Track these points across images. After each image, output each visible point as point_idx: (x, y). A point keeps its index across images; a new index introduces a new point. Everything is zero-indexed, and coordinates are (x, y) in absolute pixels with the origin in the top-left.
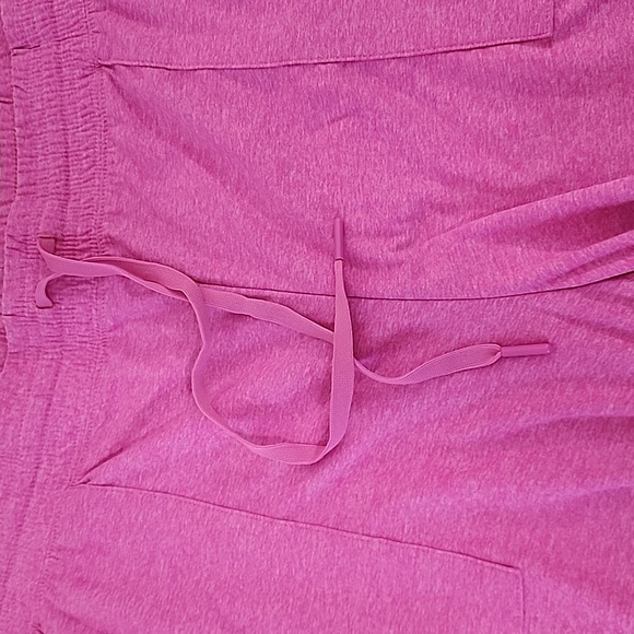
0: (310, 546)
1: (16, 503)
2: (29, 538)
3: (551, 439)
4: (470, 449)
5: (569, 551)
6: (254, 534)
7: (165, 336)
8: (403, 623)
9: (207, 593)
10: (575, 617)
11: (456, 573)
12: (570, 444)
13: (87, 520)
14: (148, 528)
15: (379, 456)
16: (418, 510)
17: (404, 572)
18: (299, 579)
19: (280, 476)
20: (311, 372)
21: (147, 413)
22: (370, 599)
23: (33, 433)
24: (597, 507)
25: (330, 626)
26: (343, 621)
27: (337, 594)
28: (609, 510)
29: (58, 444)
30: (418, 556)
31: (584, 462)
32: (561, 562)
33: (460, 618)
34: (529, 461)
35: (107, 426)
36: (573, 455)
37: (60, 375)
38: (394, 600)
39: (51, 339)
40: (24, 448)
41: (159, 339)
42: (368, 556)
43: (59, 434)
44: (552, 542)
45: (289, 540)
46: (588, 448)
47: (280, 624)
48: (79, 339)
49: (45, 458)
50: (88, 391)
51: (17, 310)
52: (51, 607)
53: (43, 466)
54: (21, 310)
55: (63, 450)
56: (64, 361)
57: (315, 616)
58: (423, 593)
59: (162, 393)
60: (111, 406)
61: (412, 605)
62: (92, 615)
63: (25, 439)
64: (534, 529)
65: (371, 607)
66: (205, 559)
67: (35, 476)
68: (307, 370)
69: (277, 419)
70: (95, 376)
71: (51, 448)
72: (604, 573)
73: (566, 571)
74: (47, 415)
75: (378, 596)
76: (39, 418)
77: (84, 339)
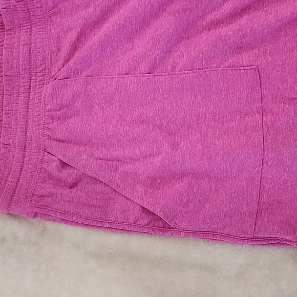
0: (162, 82)
1: (24, 97)
2: (33, 111)
3: (261, 7)
4: (226, 21)
5: (277, 53)
6: (136, 83)
7: (78, 5)
8: (208, 105)
9: (119, 115)
10: (282, 84)
11: (229, 77)
12: (270, 6)
13: (59, 95)
14: (88, 94)
15: (186, 36)
16: (208, 53)
17: (205, 84)
18: (159, 99)
19: (142, 55)
20: (150, 2)
21: (76, 44)
22: (192, 100)
23: (25, 62)
24: (285, 30)
25: (176, 115)
26: (182, 112)
27: (177, 101)
28: (291, 30)
29: (38, 67)
30: (211, 74)
31: (277, 12)
32: (274, 59)
33: (233, 97)
34: (253, 18)
35: (59, 54)
36: (272, 10)
37: (32, 35)
38: (203, 97)
39: (25, 19)
40: (22, 70)
41: (76, 8)
42: (188, 80)
43: (38, 61)
44: (268, 51)
45: (152, 82)
46: (277, 6)
47: (155, 120)
48: (38, 17)
49: (33, 74)
50: (47, 40)
51: (7, 5)
52: (50, 138)
53: (33, 78)
54: (9, 4)
55: (41, 69)
56: (33, 29)
57: (169, 112)
58: (215, 91)
59: (82, 32)
60: (59, 45)
61: (211, 97)
62: (69, 137)
63: (22, 65)
64: (259, 49)
65: (193, 103)
66: (116, 101)
67: (30, 84)
68: (147, 2)
69: (137, 32)
70: (49, 32)
71: (35, 69)
72: (293, 58)
73: (276, 62)
74: (30, 53)
75: (195, 97)
76: (27, 55)
77: (41, 17)
